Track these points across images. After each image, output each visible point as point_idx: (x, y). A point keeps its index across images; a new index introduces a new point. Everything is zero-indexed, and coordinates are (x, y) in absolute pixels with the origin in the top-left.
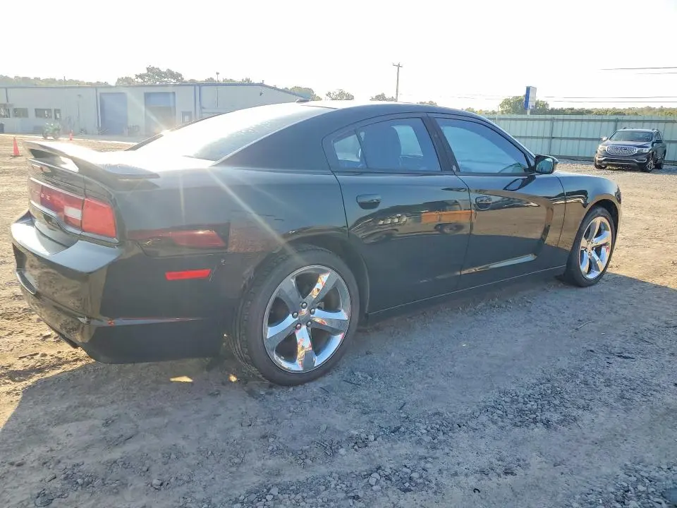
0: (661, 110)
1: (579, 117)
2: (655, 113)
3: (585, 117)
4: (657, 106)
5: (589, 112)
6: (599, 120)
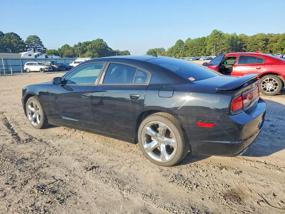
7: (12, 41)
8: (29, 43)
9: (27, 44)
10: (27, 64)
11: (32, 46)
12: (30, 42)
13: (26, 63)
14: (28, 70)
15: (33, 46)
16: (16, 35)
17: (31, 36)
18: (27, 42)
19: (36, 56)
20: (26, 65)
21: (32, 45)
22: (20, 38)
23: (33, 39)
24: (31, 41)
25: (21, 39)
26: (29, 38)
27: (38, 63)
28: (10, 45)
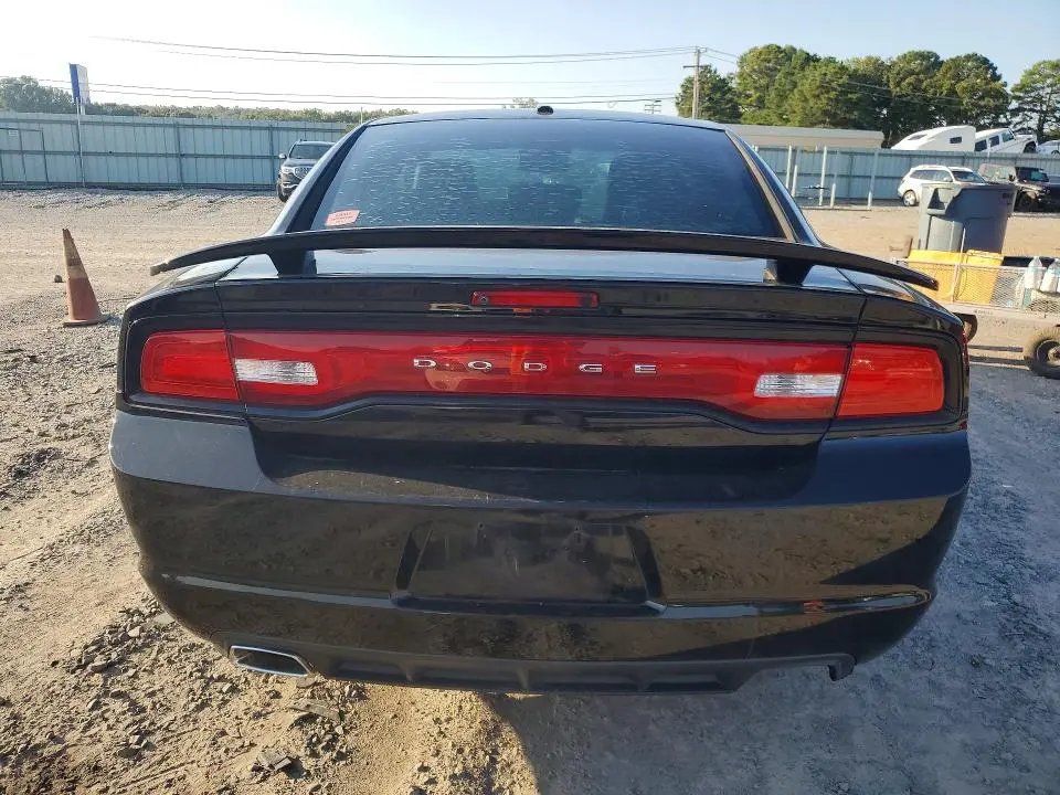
0: (238, 111)
1: (129, 119)
2: (230, 115)
3: (138, 119)
4: (231, 105)
5: (140, 111)
6: (161, 125)
7: (958, 88)
8: (1027, 92)
9: (1018, 98)
10: (917, 174)
11: (1035, 106)
12: (1036, 89)
13: (913, 170)
14: (913, 197)
15: (1042, 103)
16: (985, 61)
17: (1044, 62)
18: (1021, 88)
19: (981, 146)
20: (912, 176)
21: (1040, 99)
22: (998, 72)
23: (1048, 77)
24: (1039, 85)
25: (999, 78)
26: (1032, 73)
27: (954, 172)
28: (949, 102)
